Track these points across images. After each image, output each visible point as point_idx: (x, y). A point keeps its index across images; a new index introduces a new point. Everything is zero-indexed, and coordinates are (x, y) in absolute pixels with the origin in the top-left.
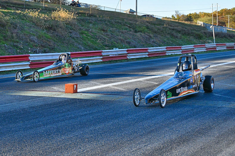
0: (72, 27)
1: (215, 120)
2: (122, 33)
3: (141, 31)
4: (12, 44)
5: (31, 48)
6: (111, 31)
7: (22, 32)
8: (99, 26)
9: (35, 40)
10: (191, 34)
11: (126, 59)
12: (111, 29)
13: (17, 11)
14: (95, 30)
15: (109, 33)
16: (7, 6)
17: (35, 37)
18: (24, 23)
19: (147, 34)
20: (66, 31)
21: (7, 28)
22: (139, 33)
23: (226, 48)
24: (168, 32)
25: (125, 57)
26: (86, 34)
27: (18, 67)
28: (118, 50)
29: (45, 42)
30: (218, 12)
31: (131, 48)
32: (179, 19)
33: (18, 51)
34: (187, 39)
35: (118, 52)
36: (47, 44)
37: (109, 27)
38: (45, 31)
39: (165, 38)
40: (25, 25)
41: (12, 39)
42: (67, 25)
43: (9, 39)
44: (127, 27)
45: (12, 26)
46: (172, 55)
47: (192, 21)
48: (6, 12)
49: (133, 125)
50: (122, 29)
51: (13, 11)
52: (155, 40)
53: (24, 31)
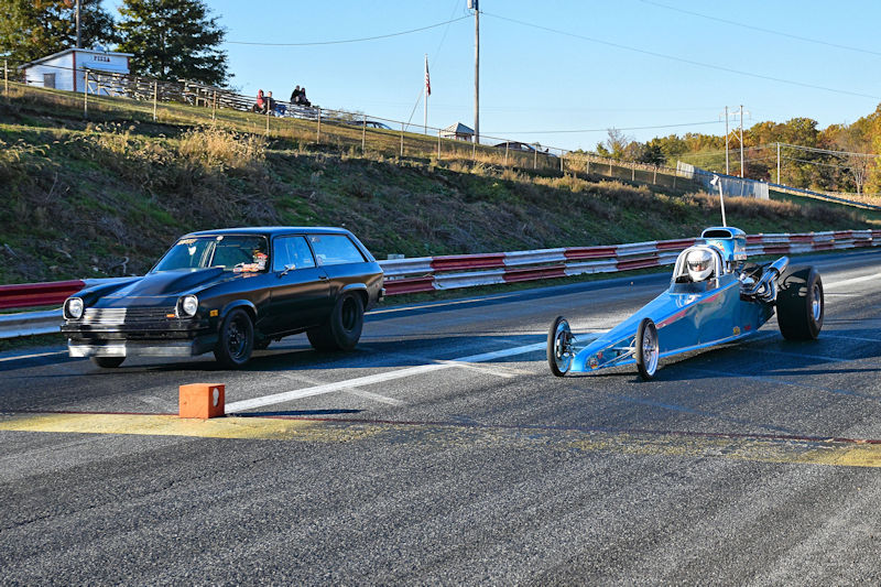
0: (249, 184)
1: (679, 506)
2: (423, 202)
3: (486, 198)
4: (32, 245)
5: (101, 256)
6: (384, 196)
7: (70, 202)
8: (344, 180)
9: (115, 230)
10: (652, 206)
11: (428, 292)
12: (386, 190)
13: (54, 131)
14: (329, 195)
15: (377, 203)
16: (23, 110)
17: (118, 220)
18: (77, 169)
19: (506, 206)
20: (229, 199)
21: (15, 188)
22: (480, 203)
23: (764, 249)
24: (576, 200)
25: (428, 285)
26: (297, 206)
27: (41, 324)
28: (401, 259)
29: (153, 236)
30: (745, 133)
31: (448, 253)
32: (621, 155)
33: (54, 267)
34: (639, 224)
35: (401, 268)
36: (160, 244)
37: (381, 183)
38: (154, 199)
39: (564, 220)
40: (84, 178)
41: (33, 228)
42: (231, 176)
43: (21, 227)
44: (440, 185)
45: (32, 181)
46: (584, 274)
47: (662, 161)
48: (14, 133)
49: (386, 536)
50: (424, 190)
51: (38, 130)
52: (532, 226)
53: (77, 198)
